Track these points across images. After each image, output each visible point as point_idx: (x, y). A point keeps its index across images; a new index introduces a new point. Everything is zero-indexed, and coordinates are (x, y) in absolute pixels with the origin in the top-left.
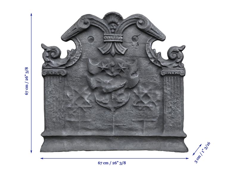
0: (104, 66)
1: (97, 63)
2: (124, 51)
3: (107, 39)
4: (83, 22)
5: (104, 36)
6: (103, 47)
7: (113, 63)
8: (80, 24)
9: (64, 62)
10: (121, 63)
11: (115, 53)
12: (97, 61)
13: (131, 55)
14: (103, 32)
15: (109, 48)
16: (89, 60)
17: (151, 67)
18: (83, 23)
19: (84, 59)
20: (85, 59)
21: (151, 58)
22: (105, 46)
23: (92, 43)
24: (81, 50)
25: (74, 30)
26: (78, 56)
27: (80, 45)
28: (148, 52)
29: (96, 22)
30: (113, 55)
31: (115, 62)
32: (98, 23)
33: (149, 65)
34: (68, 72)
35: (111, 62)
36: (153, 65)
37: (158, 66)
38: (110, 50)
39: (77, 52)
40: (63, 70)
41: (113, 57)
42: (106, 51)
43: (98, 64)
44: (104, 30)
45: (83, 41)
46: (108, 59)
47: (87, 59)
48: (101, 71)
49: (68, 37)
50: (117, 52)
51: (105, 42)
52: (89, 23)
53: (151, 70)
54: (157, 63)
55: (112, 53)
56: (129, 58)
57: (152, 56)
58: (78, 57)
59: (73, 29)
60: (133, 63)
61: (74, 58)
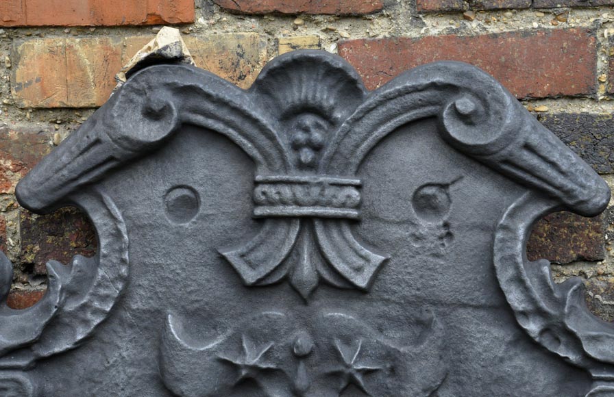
0: (252, 358)
1: (214, 337)
2: (369, 272)
3: (271, 203)
4: (140, 108)
5: (256, 183)
6: (250, 244)
7: (303, 341)
8: (121, 116)
9: (22, 331)
10: (347, 341)
11: (314, 280)
12: (215, 328)
13: (406, 292)
14: (251, 162)
15: (285, 251)
16: (166, 319)
17: (521, 362)
18: (138, 115)
19: (137, 314)
20: (144, 312)
21: (524, 314)
22: (262, 242)
23: (187, 225)
24: (123, 261)
25: (87, 149)
26: (107, 296)
27: (118, 235)
28: (504, 276)
29: (210, 107)
30: (305, 292)
31: (313, 333)
32: (223, 113)
33: (511, 353)
34: (50, 387)
35: (292, 329)
36: (536, 354)
37: (564, 361)
38: (289, 264)
39: (101, 272)
40: (19, 376)
41: (305, 302)
42: (264, 270)
43: (220, 339)
44: (254, 153)
45: (140, 210)
46: (276, 311)
47: (158, 316)
48: (233, 383)
49: (55, 190)
50: (327, 276)
51: (261, 220)
52: (175, 114)
53: (524, 384)
54: (557, 340)
55: (301, 283)
56: (393, 311)
57: (532, 300)
58: (104, 299)
59: (83, 147)
60: (418, 341)
61: (84, 307)
